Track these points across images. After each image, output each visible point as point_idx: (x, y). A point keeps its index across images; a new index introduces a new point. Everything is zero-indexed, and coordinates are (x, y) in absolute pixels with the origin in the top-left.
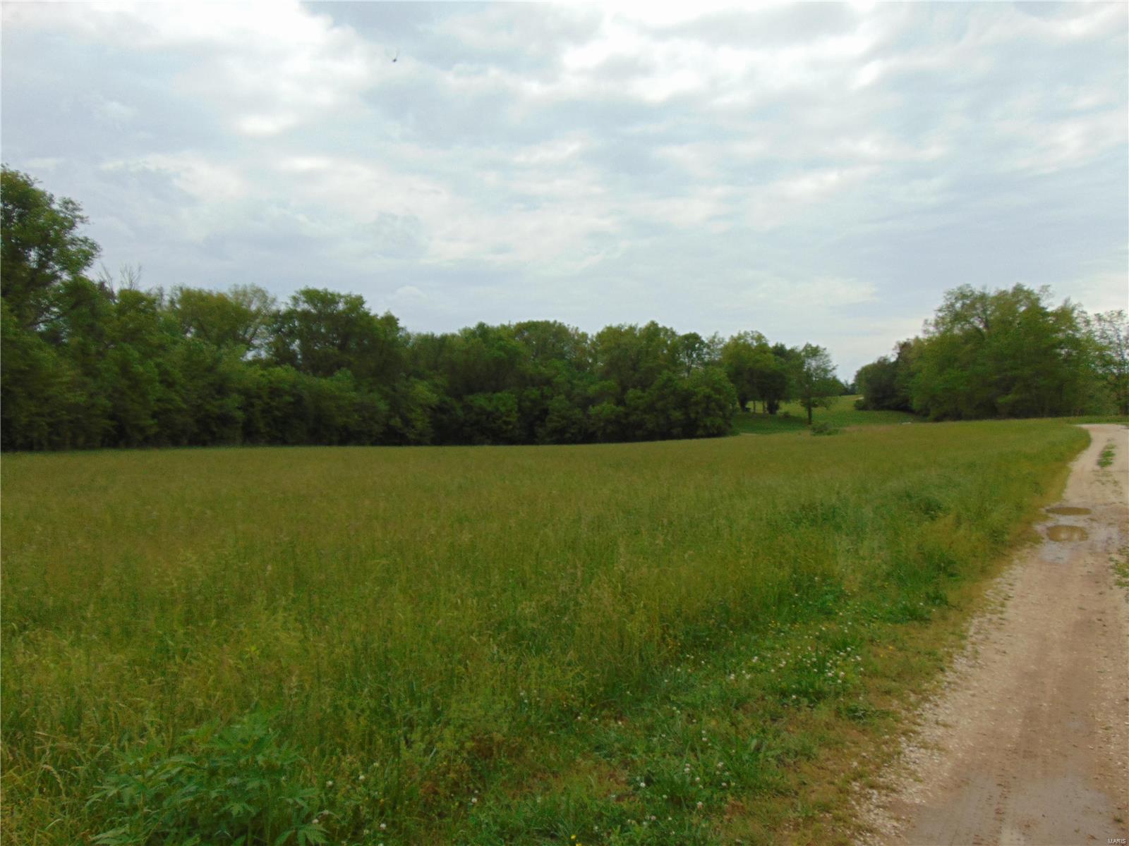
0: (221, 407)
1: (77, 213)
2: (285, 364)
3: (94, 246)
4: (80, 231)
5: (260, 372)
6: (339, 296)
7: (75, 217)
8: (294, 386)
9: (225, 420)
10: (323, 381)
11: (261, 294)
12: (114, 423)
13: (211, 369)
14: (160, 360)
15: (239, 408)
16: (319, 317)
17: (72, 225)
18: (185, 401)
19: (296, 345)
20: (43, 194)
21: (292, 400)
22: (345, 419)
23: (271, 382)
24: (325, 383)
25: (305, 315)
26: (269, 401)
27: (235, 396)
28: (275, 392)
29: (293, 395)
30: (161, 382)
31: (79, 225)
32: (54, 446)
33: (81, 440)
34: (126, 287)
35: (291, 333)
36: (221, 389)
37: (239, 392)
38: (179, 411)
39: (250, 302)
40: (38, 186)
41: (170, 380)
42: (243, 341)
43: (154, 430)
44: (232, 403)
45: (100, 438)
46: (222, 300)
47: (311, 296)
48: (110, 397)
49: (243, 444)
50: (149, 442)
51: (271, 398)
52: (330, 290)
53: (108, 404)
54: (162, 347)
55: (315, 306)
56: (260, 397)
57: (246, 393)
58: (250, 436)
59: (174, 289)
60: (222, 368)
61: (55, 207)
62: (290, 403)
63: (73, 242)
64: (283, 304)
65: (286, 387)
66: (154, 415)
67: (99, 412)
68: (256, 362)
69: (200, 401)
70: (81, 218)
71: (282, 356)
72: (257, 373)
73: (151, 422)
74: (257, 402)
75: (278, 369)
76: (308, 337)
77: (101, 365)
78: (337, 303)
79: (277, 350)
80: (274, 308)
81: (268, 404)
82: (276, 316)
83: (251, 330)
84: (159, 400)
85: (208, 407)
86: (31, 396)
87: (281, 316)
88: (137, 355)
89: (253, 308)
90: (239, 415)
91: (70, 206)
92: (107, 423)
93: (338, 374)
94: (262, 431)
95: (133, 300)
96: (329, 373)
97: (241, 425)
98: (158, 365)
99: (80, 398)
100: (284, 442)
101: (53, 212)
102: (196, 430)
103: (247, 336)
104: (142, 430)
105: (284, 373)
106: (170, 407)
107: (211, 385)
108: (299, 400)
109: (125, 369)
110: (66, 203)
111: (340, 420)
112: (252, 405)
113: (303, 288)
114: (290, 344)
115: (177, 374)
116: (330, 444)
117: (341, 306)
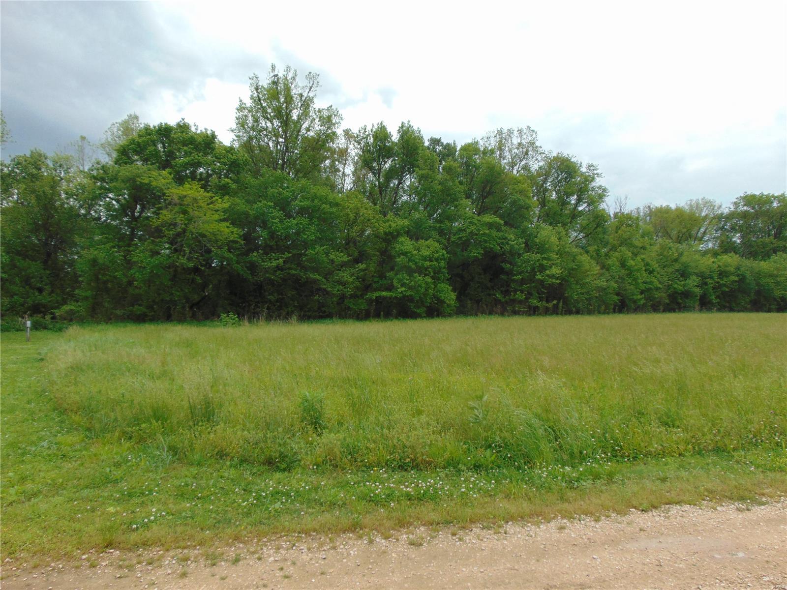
0: (684, 286)
1: (595, 172)
2: (730, 252)
3: (605, 190)
4: (598, 182)
5: (712, 260)
6: (773, 196)
7: (594, 174)
8: (738, 268)
9: (686, 294)
10: (762, 263)
11: (708, 204)
12: (619, 298)
13: (676, 260)
14: (643, 256)
15: (698, 286)
16: (757, 215)
17: (593, 179)
18: (660, 283)
19: (737, 239)
21: (737, 279)
22: (783, 292)
23: (719, 266)
24: (764, 266)
25: (745, 215)
26: (719, 280)
27: (694, 277)
28: (722, 274)
29: (738, 275)
30: (646, 270)
31: (597, 179)
32: (590, 312)
33: (603, 308)
34: (618, 210)
35: (733, 229)
36: (684, 274)
37: (697, 275)
38: (657, 289)
39: (701, 210)
41: (651, 269)
42: (696, 238)
43: (642, 302)
44: (692, 282)
45: (613, 307)
46: (679, 213)
47: (749, 200)
48: (616, 282)
49: (701, 310)
50: (638, 309)
51: (720, 278)
52: (766, 193)
53: (616, 286)
54: (644, 248)
55: (753, 208)
56: (712, 278)
57: (701, 275)
58: (705, 304)
59: (646, 207)
60: (684, 259)
61: (584, 170)
62: (736, 281)
63: (593, 189)
64: (726, 206)
65: (732, 269)
66: (642, 293)
67: (611, 291)
68: (705, 253)
69: (670, 282)
70: (597, 174)
71: (727, 248)
72: (709, 261)
73: (639, 297)
74: (709, 281)
75: (725, 257)
76: (746, 231)
77: (610, 262)
78: (772, 203)
79: (722, 242)
80: (720, 212)
81: (718, 282)
82: (720, 217)
83: (702, 230)
84: (644, 283)
85: (676, 286)
86: (577, 283)
87: (724, 217)
88: (630, 254)
89: (703, 214)
90: (697, 291)
91: (592, 168)
92: (616, 298)
93: (774, 257)
94: (714, 301)
95: (625, 221)
96: (766, 256)
97: (698, 298)
98: (643, 260)
99: (602, 283)
100: (731, 310)
101: (582, 174)
102: (667, 301)
103: (699, 235)
104: (635, 302)
105: (730, 260)
106: (651, 286)
107: (677, 270)
108: (742, 279)
109: (623, 264)
110: (589, 166)
111: (778, 293)
112: (706, 284)
113: (742, 194)
114: (733, 237)
115: (655, 265)
116: (769, 311)
117: (775, 204)
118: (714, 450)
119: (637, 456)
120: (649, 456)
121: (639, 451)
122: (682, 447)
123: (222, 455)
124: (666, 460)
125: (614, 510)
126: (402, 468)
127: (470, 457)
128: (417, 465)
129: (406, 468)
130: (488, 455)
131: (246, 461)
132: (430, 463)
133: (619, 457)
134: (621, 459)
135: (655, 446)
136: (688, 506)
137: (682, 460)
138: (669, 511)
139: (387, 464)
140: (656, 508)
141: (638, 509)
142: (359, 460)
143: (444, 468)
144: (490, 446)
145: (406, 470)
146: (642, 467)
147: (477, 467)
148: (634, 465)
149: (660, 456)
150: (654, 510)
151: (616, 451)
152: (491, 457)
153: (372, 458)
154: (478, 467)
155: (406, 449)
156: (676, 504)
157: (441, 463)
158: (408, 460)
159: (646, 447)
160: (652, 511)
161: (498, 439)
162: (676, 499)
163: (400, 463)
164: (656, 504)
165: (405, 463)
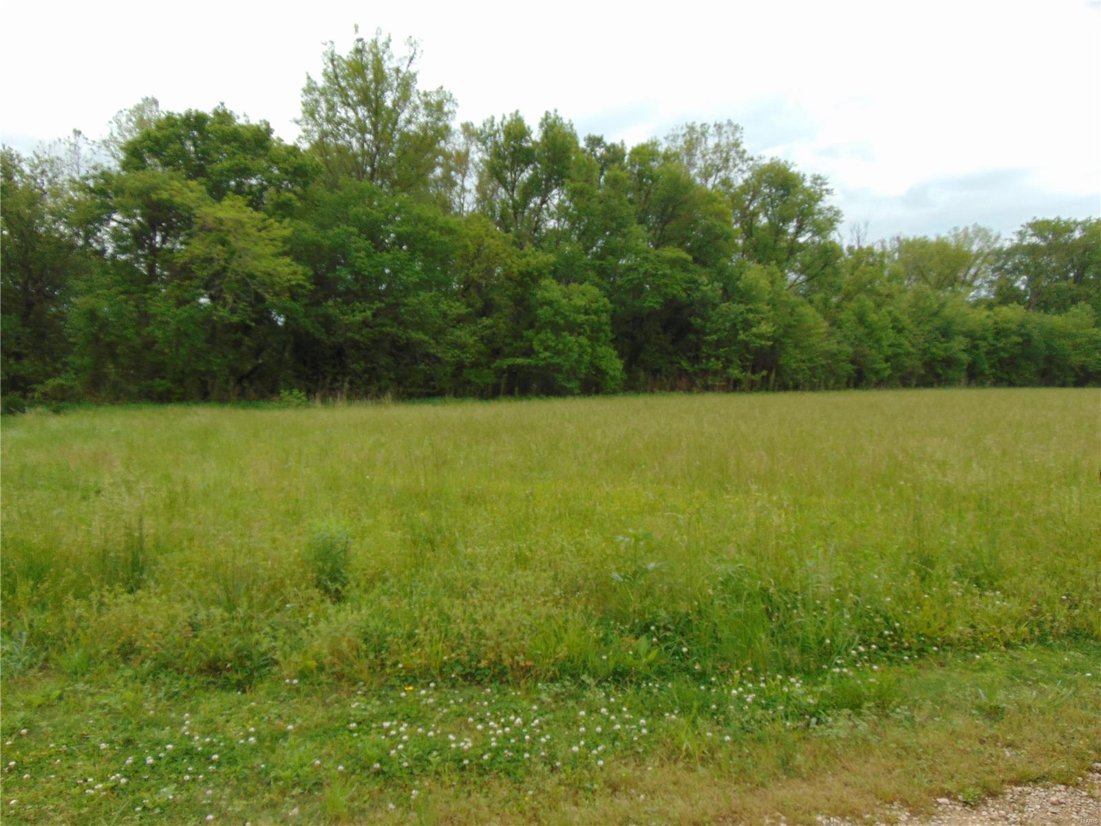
0: (946, 350)
1: (824, 187)
2: (1012, 303)
3: (837, 213)
4: (826, 202)
5: (987, 313)
6: (1074, 222)
7: (822, 190)
8: (1022, 325)
9: (949, 362)
11: (982, 233)
12: (855, 367)
13: (936, 314)
14: (891, 308)
15: (964, 351)
16: (1052, 249)
17: (820, 198)
18: (913, 346)
19: (1021, 284)
20: (798, 174)
21: (1020, 340)
22: (1083, 359)
23: (996, 323)
24: (1056, 320)
25: (1033, 250)
26: (995, 342)
27: (961, 338)
28: (1000, 333)
29: (1021, 335)
30: (893, 328)
31: (827, 198)
32: (814, 388)
33: (832, 381)
34: (854, 243)
35: (1016, 269)
36: (946, 333)
37: (965, 335)
38: (908, 354)
39: (971, 243)
40: (793, 170)
41: (900, 326)
42: (963, 283)
43: (888, 372)
44: (958, 345)
45: (845, 380)
46: (941, 246)
47: (1039, 227)
48: (851, 344)
49: (969, 385)
50: (882, 383)
51: (997, 340)
52: (1064, 218)
53: (850, 350)
54: (890, 296)
55: (1045, 238)
56: (985, 339)
57: (970, 335)
58: (974, 377)
60: (947, 312)
61: (807, 184)
62: (1018, 344)
63: (820, 212)
64: (1007, 238)
65: (1014, 327)
66: (887, 360)
67: (844, 358)
68: (978, 303)
69: (927, 345)
70: (827, 190)
71: (1006, 296)
72: (982, 314)
73: (884, 365)
74: (981, 343)
75: (1004, 309)
76: (1035, 273)
77: (842, 316)
78: (1073, 231)
79: (1001, 288)
80: (997, 246)
81: (993, 345)
82: (998, 254)
83: (972, 271)
84: (890, 346)
85: (934, 350)
86: (796, 346)
87: (1004, 253)
88: (872, 305)
89: (975, 248)
90: (965, 357)
91: (819, 182)
92: (850, 367)
93: (1073, 309)
94: (987, 372)
95: (863, 256)
96: (1062, 308)
97: (965, 367)
98: (890, 313)
99: (831, 346)
100: (1011, 384)
101: (805, 190)
102: (922, 372)
103: (968, 278)
104: (877, 372)
105: (1012, 314)
106: (900, 351)
107: (937, 329)
108: (1027, 341)
109: (861, 319)
110: (816, 179)
111: (1077, 359)
112: (976, 347)
113: (1030, 220)
114: (1015, 281)
115: (906, 320)
116: (1064, 385)
117: (1077, 234)
118: (1069, 634)
119: (926, 648)
120: (948, 648)
121: (929, 638)
122: (1009, 630)
123: (128, 652)
124: (983, 657)
125: (905, 803)
126: (472, 677)
127: (606, 653)
128: (503, 673)
129: (478, 678)
130: (643, 651)
131: (166, 666)
132: (527, 670)
133: (891, 650)
134: (895, 655)
135: (959, 629)
136: (1062, 787)
137: (1012, 658)
138: (1023, 805)
139: (441, 672)
140: (993, 795)
141: (956, 799)
142: (389, 663)
143: (553, 680)
144: (646, 629)
145: (479, 683)
146: (935, 675)
147: (619, 676)
148: (920, 667)
149: (969, 648)
150: (990, 801)
151: (885, 638)
152: (649, 652)
153: (416, 659)
154: (621, 674)
155: (483, 641)
156: (1035, 781)
157: (548, 670)
158: (483, 664)
159: (941, 629)
160: (985, 803)
161: (663, 613)
162: (1033, 770)
163: (468, 670)
164: (994, 787)
165: (478, 669)
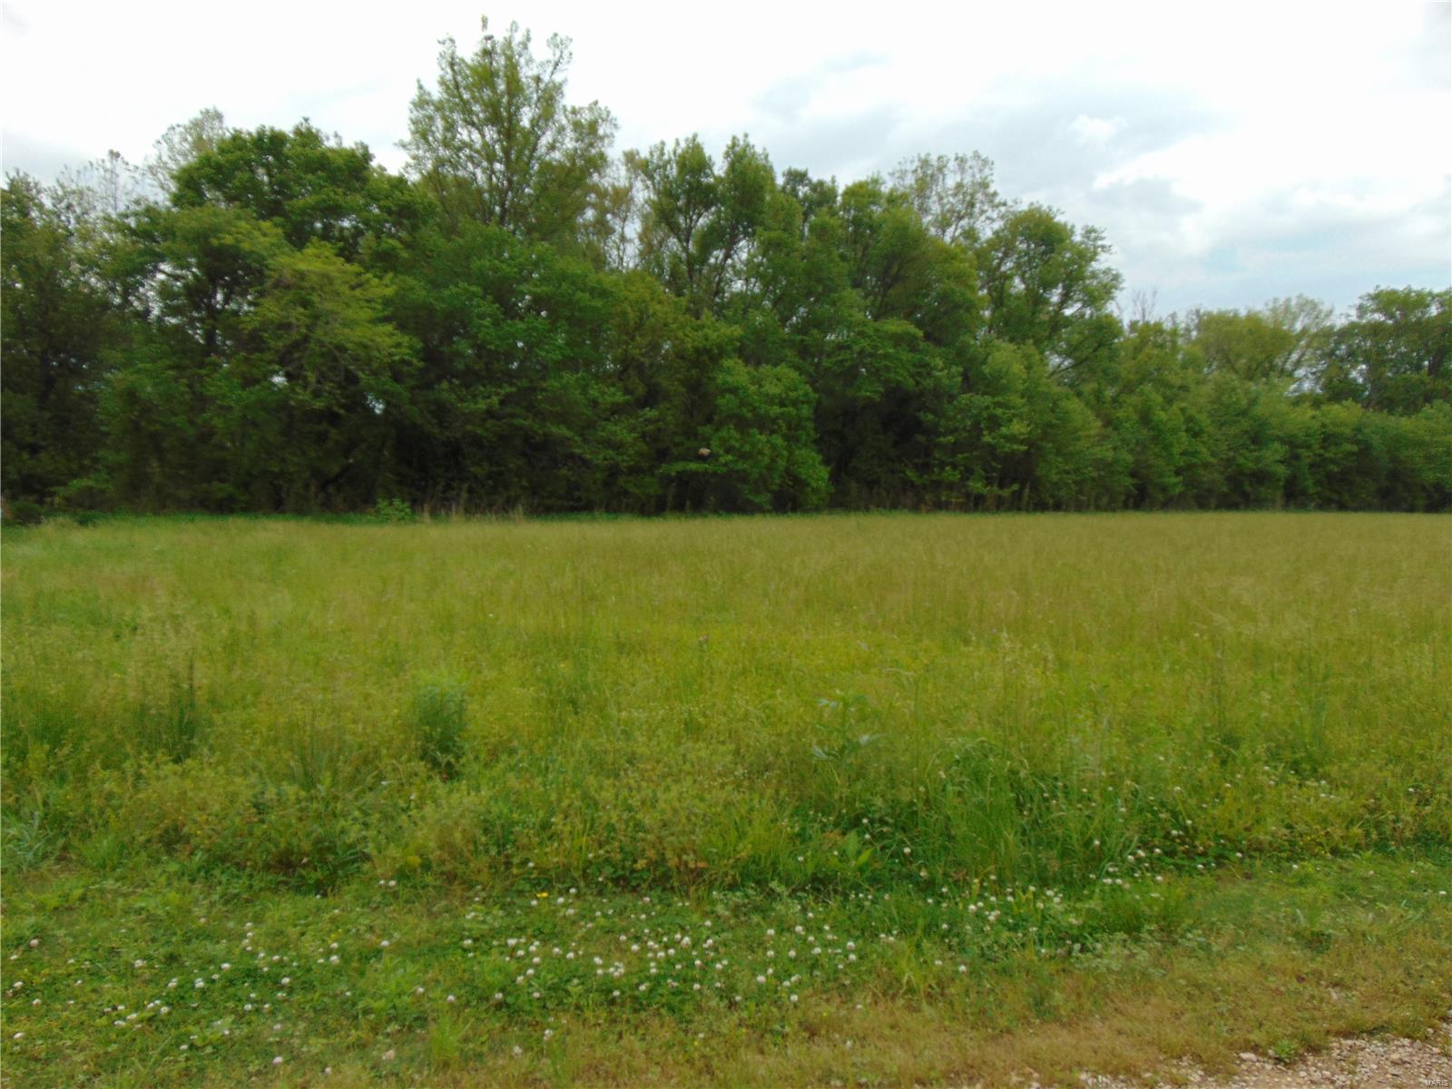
0: (1258, 460)
1: (1100, 243)
2: (1346, 399)
3: (1116, 277)
4: (1101, 263)
5: (1311, 413)
6: (1430, 294)
7: (1096, 247)
8: (1358, 430)
9: (1261, 477)
10: (1404, 420)
11: (1309, 306)
12: (1135, 481)
13: (1244, 413)
14: (1183, 405)
15: (1281, 462)
16: (1399, 330)
17: (1093, 257)
18: (1213, 454)
19: (1358, 373)
20: (1065, 225)
21: (1355, 448)
22: (1439, 475)
23: (1324, 426)
24: (1405, 424)
25: (1375, 330)
26: (1322, 451)
27: (1277, 445)
28: (1329, 439)
29: (1357, 442)
30: (1187, 430)
31: (1102, 256)
32: (1080, 507)
33: (1105, 500)
34: (1138, 317)
35: (1351, 356)
36: (1257, 438)
37: (1282, 440)
38: (1206, 465)
39: (1295, 319)
40: (1059, 219)
41: (1197, 429)
42: (1282, 371)
43: (1178, 490)
44: (1272, 455)
45: (1123, 498)
46: (1253, 320)
47: (1385, 300)
48: (1131, 451)
49: (1286, 507)
50: (1171, 503)
51: (1324, 448)
52: (1416, 287)
53: (1130, 458)
54: (1184, 388)
55: (1392, 316)
56: (1308, 447)
57: (1290, 442)
58: (1294, 497)
59: (1190, 312)
60: (1259, 410)
61: (1077, 238)
62: (1353, 454)
63: (1094, 275)
64: (1342, 312)
65: (1348, 431)
66: (1178, 473)
67: (1121, 469)
68: (1298, 401)
69: (1231, 454)
70: (1103, 247)
71: (1338, 391)
72: (1306, 414)
73: (1174, 480)
74: (1304, 452)
75: (1336, 407)
76: (1376, 361)
77: (1121, 414)
78: (1428, 306)
79: (1331, 380)
80: (1328, 323)
81: (1320, 455)
82: (1327, 333)
83: (1295, 356)
84: (1183, 454)
85: (1242, 461)
86: (1058, 453)
87: (1335, 334)
88: (1159, 399)
89: (1298, 326)
90: (1282, 471)
91: (1093, 235)
92: (1129, 481)
93: (1427, 409)
94: (1312, 490)
95: (1149, 334)
96: (1411, 407)
97: (1282, 484)
98: (1183, 410)
99: (1105, 452)
100: (1342, 507)
101: (1074, 246)
102: (1225, 489)
103: (1288, 366)
104: (1164, 489)
105: (1345, 414)
106: (1194, 460)
107: (1246, 432)
108: (1365, 449)
109: (1145, 418)
110: (1089, 232)
111: (1430, 476)
112: (1297, 457)
113: (1372, 291)
114: (1350, 371)
115: (1204, 420)
116: (1412, 509)
117: (1434, 311)
118: (1417, 839)
119: (1226, 853)
120: (1256, 854)
121: (1230, 840)
122: (1337, 833)
123: (172, 840)
124: (1303, 867)
125: (1198, 1058)
126: (625, 882)
127: (803, 853)
128: (666, 877)
129: (634, 883)
130: (852, 851)
131: (223, 859)
132: (699, 873)
133: (1180, 855)
134: (1186, 862)
135: (1271, 829)
136: (1406, 1041)
137: (1341, 868)
138: (1355, 1063)
139: (585, 875)
140: (1315, 1050)
141: (1265, 1054)
142: (516, 860)
143: (732, 887)
144: (855, 823)
145: (634, 889)
146: (1239, 889)
147: (820, 884)
148: (1219, 878)
149: (1284, 855)
150: (1311, 1058)
151: (1173, 840)
152: (859, 853)
153: (552, 856)
154: (821, 881)
155: (641, 834)
156: (1371, 1033)
157: (726, 874)
158: (641, 864)
159: (1247, 829)
160: (1304, 1061)
161: (879, 802)
162: (1369, 1018)
163: (620, 872)
164: (1316, 1040)
165: (633, 871)
